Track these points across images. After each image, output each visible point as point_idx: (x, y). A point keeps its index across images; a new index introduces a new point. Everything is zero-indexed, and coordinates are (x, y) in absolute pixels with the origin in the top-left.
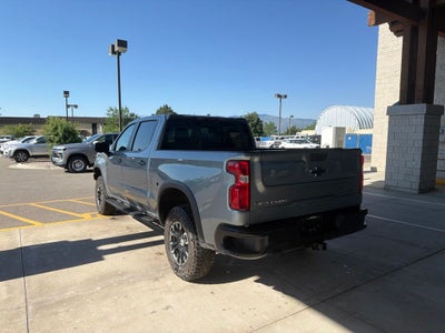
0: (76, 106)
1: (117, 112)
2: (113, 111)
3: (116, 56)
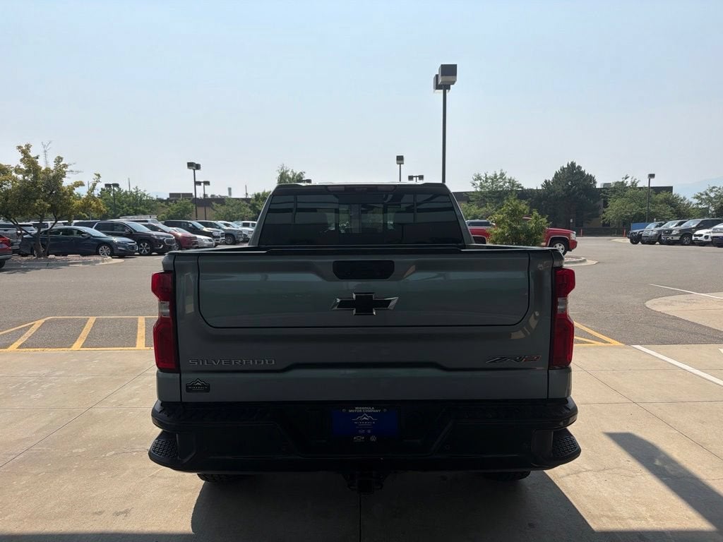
1: (486, 182)
2: (481, 180)
3: (442, 91)
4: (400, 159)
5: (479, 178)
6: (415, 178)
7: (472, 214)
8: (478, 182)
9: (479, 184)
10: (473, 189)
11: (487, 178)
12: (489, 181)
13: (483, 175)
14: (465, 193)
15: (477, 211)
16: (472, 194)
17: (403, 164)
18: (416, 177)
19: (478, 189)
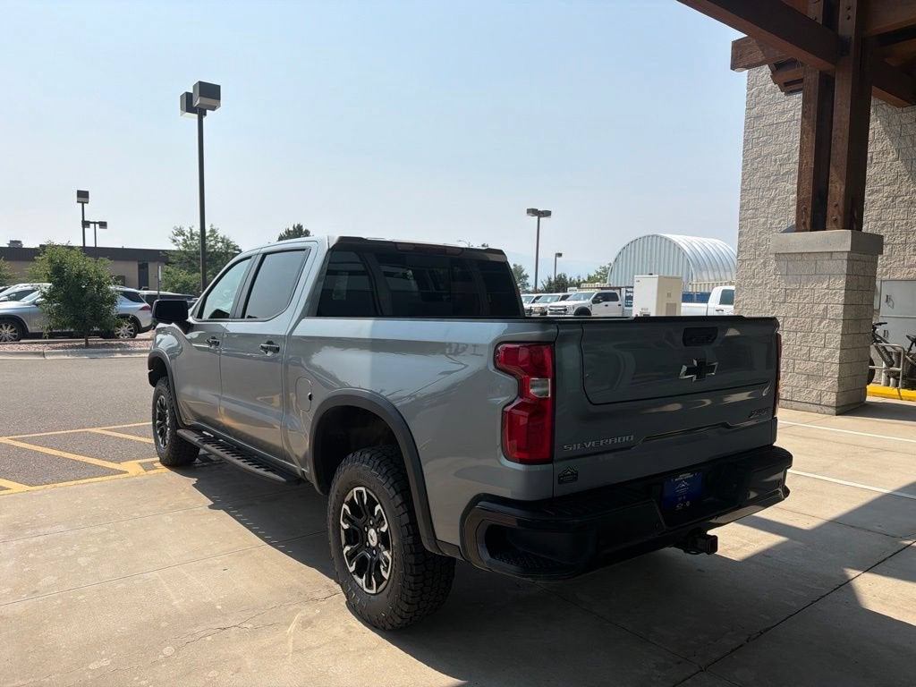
0: (103, 225)
1: (192, 239)
2: (184, 235)
3: (196, 116)
4: (83, 196)
5: (181, 233)
6: (92, 225)
7: (181, 280)
8: (180, 239)
9: (181, 241)
10: (173, 247)
11: (192, 234)
12: (196, 238)
13: (187, 231)
14: (163, 251)
15: (188, 277)
16: (172, 254)
17: (87, 203)
18: (95, 223)
19: (181, 247)
